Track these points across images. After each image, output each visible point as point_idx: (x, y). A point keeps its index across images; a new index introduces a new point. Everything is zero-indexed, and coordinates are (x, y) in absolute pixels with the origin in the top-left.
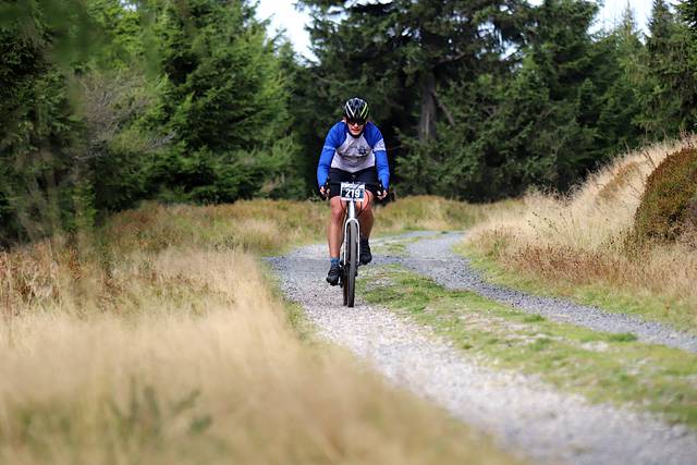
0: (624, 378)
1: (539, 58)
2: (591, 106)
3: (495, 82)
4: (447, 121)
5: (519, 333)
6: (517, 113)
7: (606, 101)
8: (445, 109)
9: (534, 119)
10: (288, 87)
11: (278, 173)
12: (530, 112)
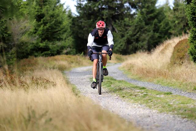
0: (169, 105)
1: (142, 13)
2: (157, 27)
3: (129, 20)
4: (116, 32)
5: (138, 92)
6: (136, 29)
7: (161, 26)
8: (115, 28)
9: (141, 31)
10: (70, 23)
11: (68, 47)
12: (139, 29)
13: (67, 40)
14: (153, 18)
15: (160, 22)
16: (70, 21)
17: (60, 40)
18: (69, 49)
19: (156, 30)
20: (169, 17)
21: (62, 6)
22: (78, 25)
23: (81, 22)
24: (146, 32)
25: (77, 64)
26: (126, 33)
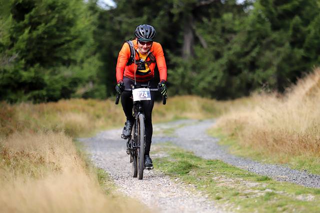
2: (299, 35)
3: (234, 19)
4: (202, 46)
5: (253, 188)
6: (249, 40)
7: (309, 32)
8: (200, 37)
9: (261, 44)
10: (93, 24)
11: (88, 82)
12: (258, 39)
13: (85, 65)
14: (290, 14)
15: (306, 22)
16: (94, 18)
17: (68, 63)
18: (90, 87)
19: (297, 42)
22: (113, 30)
23: (120, 23)
24: (273, 46)
25: (110, 121)
26: (225, 48)
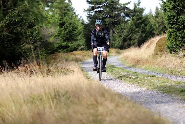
0: (154, 84)
1: (133, 20)
2: (144, 29)
3: (124, 25)
5: (132, 76)
6: (129, 31)
7: (147, 28)
8: (115, 31)
9: (133, 32)
10: (83, 28)
13: (81, 40)
14: (141, 23)
15: (146, 25)
17: (76, 40)
18: (82, 47)
19: (143, 32)
20: (153, 21)
21: (77, 16)
22: (89, 30)
23: (91, 27)
24: (136, 33)
25: (89, 57)
26: (122, 34)
